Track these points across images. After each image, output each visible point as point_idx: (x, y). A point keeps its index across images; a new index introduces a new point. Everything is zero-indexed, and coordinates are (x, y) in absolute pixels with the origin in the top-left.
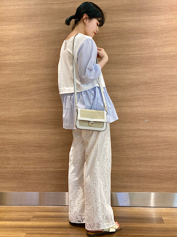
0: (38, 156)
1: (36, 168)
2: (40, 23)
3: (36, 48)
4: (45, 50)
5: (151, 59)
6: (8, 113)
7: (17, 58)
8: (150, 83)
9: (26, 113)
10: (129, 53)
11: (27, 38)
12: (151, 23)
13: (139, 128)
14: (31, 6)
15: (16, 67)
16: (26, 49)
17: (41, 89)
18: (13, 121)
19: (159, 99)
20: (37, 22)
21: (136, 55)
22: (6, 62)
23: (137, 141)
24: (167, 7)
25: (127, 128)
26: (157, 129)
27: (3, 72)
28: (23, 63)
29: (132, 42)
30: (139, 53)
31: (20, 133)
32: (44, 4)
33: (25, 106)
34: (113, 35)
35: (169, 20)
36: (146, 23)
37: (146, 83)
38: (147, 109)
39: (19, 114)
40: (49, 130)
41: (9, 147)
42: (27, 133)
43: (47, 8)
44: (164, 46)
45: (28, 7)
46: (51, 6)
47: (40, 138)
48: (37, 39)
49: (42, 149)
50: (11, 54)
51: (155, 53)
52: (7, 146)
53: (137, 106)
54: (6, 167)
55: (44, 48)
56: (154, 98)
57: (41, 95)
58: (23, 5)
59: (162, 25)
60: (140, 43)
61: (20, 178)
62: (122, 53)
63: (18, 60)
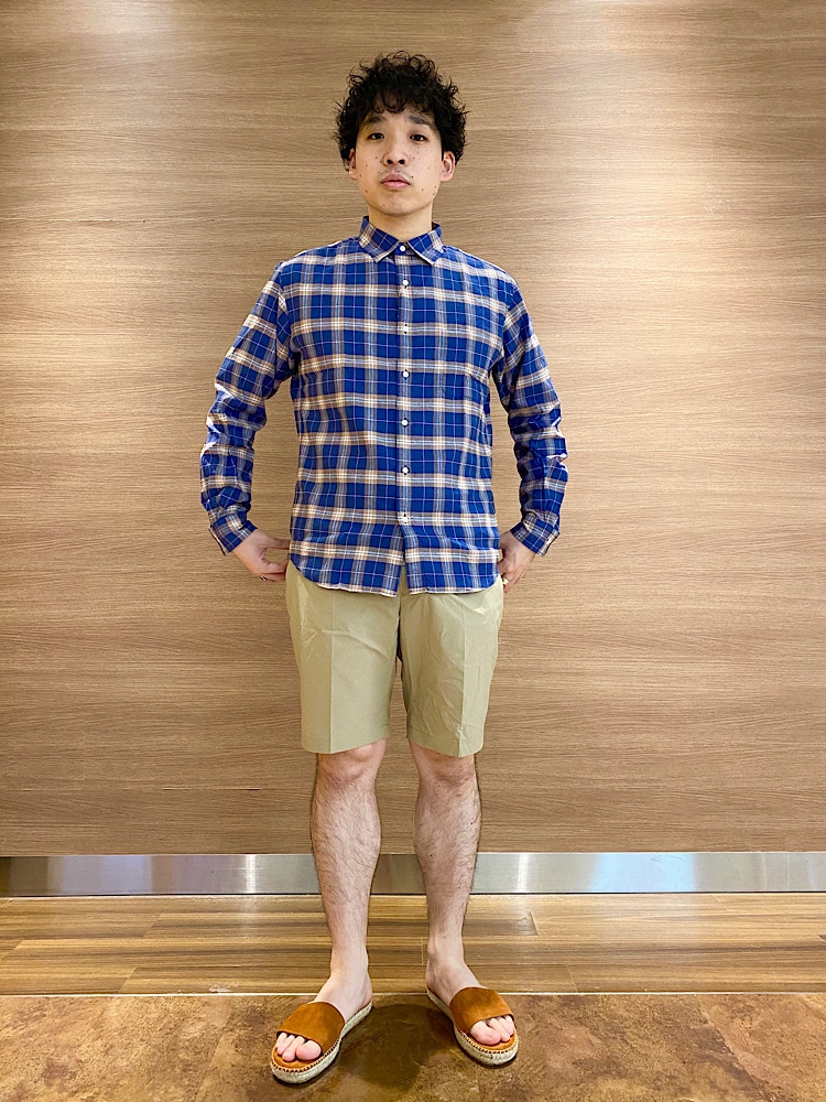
2: (185, 335)
3: (171, 412)
6: (74, 612)
7: (109, 442)
9: (135, 613)
11: (143, 379)
14: (159, 278)
15: (106, 470)
16: (139, 414)
17: (183, 541)
20: (176, 330)
22: (73, 451)
27: (62, 483)
28: (128, 456)
31: (113, 676)
32: (200, 275)
33: (132, 592)
39: (111, 615)
40: (207, 669)
41: (78, 718)
42: (139, 675)
45: (149, 282)
47: (178, 692)
48: (174, 385)
50: (89, 427)
52: (72, 715)
54: (66, 781)
57: (182, 559)
58: (133, 274)
61: (109, 814)
63: (111, 446)
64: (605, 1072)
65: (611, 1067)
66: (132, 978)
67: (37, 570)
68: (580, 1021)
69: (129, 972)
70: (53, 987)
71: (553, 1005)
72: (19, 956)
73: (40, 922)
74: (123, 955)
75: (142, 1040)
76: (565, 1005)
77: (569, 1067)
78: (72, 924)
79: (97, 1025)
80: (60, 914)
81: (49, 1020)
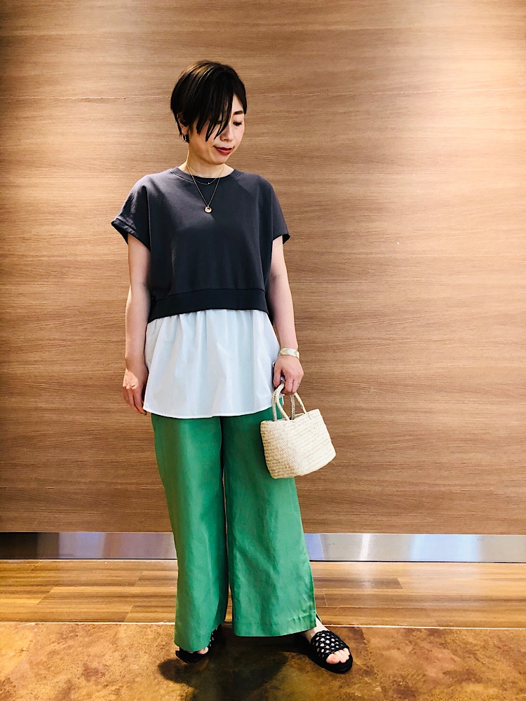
1: (142, 484)
5: (387, 265)
6: (81, 368)
7: (102, 252)
8: (385, 315)
10: (344, 250)
13: (358, 405)
14: (135, 138)
15: (101, 271)
18: (93, 386)
19: (400, 347)
21: (358, 256)
22: (79, 259)
23: (353, 432)
25: (333, 404)
26: (393, 408)
27: (71, 280)
28: (116, 262)
29: (350, 228)
30: (364, 250)
31: (108, 412)
32: (163, 135)
34: (310, 212)
36: (379, 189)
37: (374, 315)
38: (375, 368)
39: (105, 370)
41: (84, 440)
44: (416, 240)
45: (128, 141)
50: (89, 242)
51: (396, 252)
52: (79, 438)
53: (354, 360)
54: (76, 482)
56: (389, 344)
58: (117, 135)
60: (367, 231)
62: (330, 251)
63: (105, 254)
64: (467, 679)
65: (469, 676)
66: (132, 612)
67: (54, 339)
68: (444, 645)
69: (128, 608)
70: (80, 618)
71: (423, 635)
72: (53, 597)
73: (63, 575)
74: (122, 597)
75: (145, 653)
76: (431, 635)
77: (441, 675)
78: (84, 577)
79: (113, 643)
80: (75, 570)
81: (81, 639)
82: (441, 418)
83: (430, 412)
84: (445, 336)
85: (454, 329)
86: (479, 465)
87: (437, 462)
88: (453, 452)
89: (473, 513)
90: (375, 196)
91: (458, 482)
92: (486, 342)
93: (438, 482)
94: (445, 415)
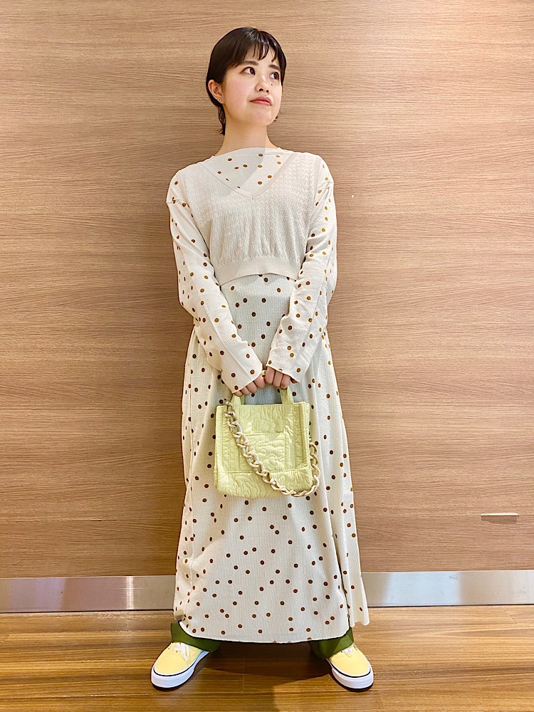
0: (20, 484)
1: (16, 515)
4: (39, 182)
12: (345, 123)
19: (354, 334)
24: (389, 79)
35: (394, 117)
36: (328, 122)
43: (44, 55)
44: (375, 191)
46: (57, 51)
49: (33, 463)
55: (34, 177)
59: (373, 129)
82: (406, 425)
83: (392, 417)
84: (412, 319)
85: (423, 310)
86: (453, 484)
87: (399, 480)
88: (421, 468)
89: (445, 544)
90: (322, 132)
91: (425, 506)
92: (464, 326)
93: (401, 506)
94: (411, 420)
